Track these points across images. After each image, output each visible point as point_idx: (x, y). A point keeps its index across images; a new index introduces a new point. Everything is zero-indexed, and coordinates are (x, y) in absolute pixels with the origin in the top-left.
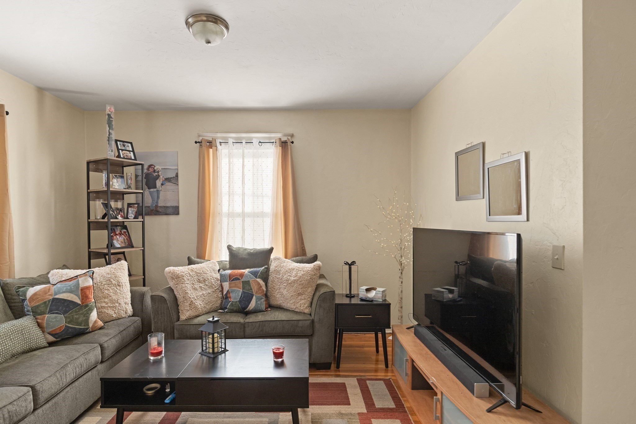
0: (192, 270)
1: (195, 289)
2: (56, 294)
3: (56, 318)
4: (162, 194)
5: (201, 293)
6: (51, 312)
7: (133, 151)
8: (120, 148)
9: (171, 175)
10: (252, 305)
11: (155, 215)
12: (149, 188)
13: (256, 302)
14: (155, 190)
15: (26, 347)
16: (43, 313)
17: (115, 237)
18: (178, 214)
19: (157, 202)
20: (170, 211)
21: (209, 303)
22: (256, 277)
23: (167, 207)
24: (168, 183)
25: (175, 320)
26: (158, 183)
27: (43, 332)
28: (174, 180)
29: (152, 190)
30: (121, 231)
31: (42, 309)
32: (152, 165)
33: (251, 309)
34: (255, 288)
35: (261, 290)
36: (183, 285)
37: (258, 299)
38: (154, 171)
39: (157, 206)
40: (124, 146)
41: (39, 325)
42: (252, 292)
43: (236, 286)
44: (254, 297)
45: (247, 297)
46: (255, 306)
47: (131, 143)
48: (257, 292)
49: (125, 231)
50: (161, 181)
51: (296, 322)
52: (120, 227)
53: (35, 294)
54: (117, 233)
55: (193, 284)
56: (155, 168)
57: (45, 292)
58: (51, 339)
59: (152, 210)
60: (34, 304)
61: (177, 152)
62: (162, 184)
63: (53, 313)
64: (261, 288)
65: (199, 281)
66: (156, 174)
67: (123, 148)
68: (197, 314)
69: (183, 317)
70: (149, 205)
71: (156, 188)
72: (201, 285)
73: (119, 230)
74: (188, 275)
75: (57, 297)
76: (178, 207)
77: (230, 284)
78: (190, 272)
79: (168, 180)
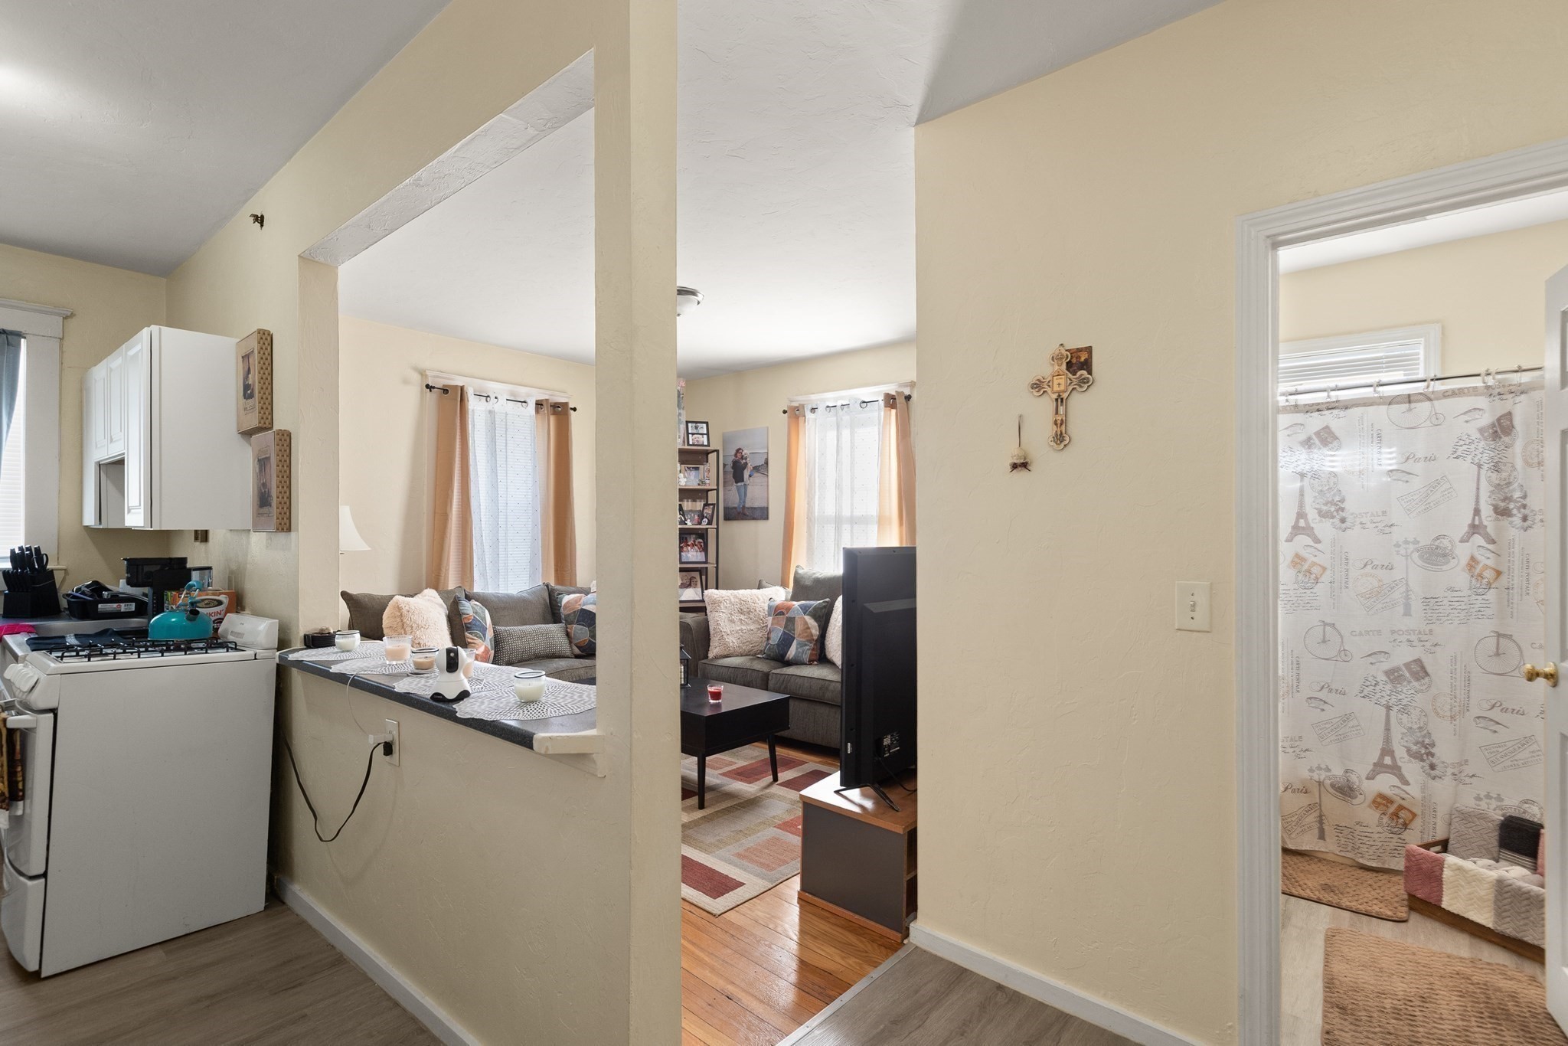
0: (736, 597)
1: (732, 621)
2: (584, 605)
3: (582, 629)
4: (749, 488)
5: (738, 628)
6: (578, 623)
7: (708, 434)
8: (690, 432)
9: (760, 462)
10: (792, 652)
11: (742, 519)
12: (737, 482)
13: (797, 649)
14: (742, 484)
15: (549, 651)
16: (572, 623)
17: (685, 549)
18: (767, 518)
19: (744, 502)
20: (758, 513)
21: (747, 644)
22: (805, 614)
23: (755, 508)
24: (756, 475)
25: (702, 657)
26: (746, 473)
27: (570, 643)
28: (762, 468)
29: (739, 484)
30: (694, 541)
31: (571, 618)
32: (740, 449)
33: (790, 658)
34: (799, 627)
35: (806, 632)
36: (717, 614)
37: (801, 645)
38: (742, 458)
39: (744, 507)
40: (696, 428)
41: (568, 635)
42: (794, 634)
43: (778, 624)
44: (795, 641)
45: (787, 640)
46: (796, 653)
47: (707, 423)
48: (800, 634)
49: (701, 541)
50: (749, 470)
51: (827, 682)
52: (694, 536)
53: (568, 602)
54: (689, 543)
55: (731, 614)
56: (743, 454)
57: (577, 601)
58: (577, 651)
59: (739, 513)
60: (567, 612)
61: (768, 428)
62: (750, 476)
63: (580, 624)
64: (808, 631)
65: (741, 612)
66: (744, 461)
67: (695, 431)
68: (725, 653)
69: (711, 655)
70: (736, 506)
71: (743, 481)
72: (743, 617)
73: (692, 539)
74: (728, 602)
75: (584, 607)
76: (767, 508)
77: (773, 619)
78: (732, 597)
79: (756, 469)
